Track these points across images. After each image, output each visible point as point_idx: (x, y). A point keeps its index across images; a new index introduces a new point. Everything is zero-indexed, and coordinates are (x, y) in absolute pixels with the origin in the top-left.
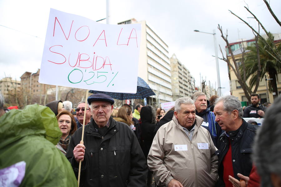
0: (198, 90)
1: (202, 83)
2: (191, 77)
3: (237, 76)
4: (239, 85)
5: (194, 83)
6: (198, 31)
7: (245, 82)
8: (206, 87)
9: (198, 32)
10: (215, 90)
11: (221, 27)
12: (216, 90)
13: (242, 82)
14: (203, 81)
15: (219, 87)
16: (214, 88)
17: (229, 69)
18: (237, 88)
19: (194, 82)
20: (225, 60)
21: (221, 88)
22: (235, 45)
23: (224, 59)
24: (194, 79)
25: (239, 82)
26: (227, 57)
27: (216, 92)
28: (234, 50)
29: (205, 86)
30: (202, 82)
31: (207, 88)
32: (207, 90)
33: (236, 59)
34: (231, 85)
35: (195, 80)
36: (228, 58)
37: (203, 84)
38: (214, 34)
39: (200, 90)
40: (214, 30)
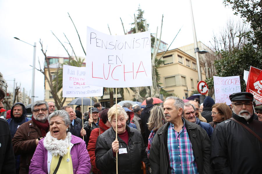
0: (10, 96)
1: (16, 90)
2: (3, 82)
3: (51, 86)
4: (51, 95)
5: (5, 88)
6: (19, 39)
7: (56, 93)
8: (19, 94)
9: (18, 40)
10: (29, 97)
11: (42, 42)
13: (54, 93)
14: (17, 87)
15: (33, 96)
16: (28, 95)
17: (45, 80)
19: (6, 88)
22: (54, 59)
23: (41, 70)
24: (6, 84)
25: (51, 93)
26: (45, 68)
27: (30, 99)
28: (52, 63)
29: (18, 93)
30: (15, 88)
31: (21, 95)
32: (21, 97)
33: (51, 71)
34: (45, 94)
35: (7, 85)
37: (17, 91)
38: (35, 46)
39: (12, 96)
40: (35, 43)
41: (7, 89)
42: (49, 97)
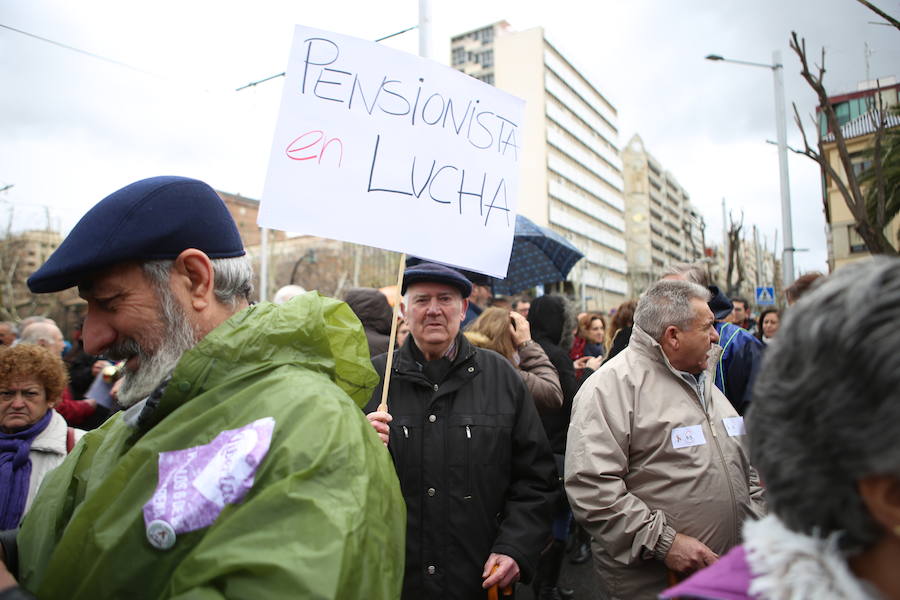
0: (715, 256)
1: (730, 234)
2: (693, 214)
3: (853, 208)
4: (859, 241)
5: (700, 233)
6: (721, 58)
7: (882, 230)
8: (742, 246)
9: (720, 61)
10: (774, 256)
11: (803, 41)
12: (779, 257)
13: (872, 231)
14: (733, 226)
15: (788, 246)
16: (771, 249)
17: (826, 185)
18: (853, 250)
19: (702, 231)
20: (812, 154)
21: (794, 250)
22: (854, 104)
23: (808, 152)
24: (702, 219)
25: (858, 230)
26: (821, 144)
27: (776, 263)
28: (849, 118)
29: (738, 244)
30: (729, 229)
31: (746, 250)
32: (747, 258)
33: (851, 150)
34: (830, 242)
35: (705, 221)
36: (825, 147)
37: (733, 238)
38: (776, 67)
39: (723, 256)
40: (776, 54)
41: (706, 233)
42: (847, 249)
